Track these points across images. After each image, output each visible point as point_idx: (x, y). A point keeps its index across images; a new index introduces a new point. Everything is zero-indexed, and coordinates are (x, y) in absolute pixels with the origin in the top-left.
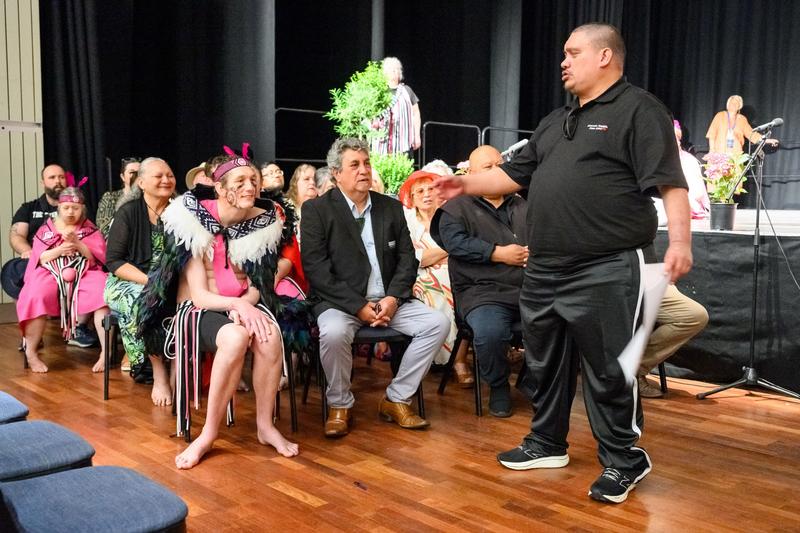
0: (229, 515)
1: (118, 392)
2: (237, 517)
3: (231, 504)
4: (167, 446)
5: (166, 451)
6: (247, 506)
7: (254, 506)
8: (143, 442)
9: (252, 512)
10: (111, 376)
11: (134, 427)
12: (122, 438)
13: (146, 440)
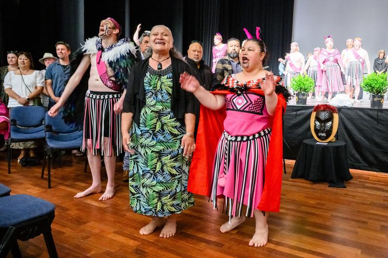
0: (67, 214)
1: (14, 170)
2: (70, 214)
3: (67, 210)
4: (38, 190)
5: (38, 192)
6: (75, 210)
7: (78, 209)
8: (27, 189)
9: (77, 212)
10: (11, 164)
11: (22, 184)
12: (17, 188)
13: (28, 188)
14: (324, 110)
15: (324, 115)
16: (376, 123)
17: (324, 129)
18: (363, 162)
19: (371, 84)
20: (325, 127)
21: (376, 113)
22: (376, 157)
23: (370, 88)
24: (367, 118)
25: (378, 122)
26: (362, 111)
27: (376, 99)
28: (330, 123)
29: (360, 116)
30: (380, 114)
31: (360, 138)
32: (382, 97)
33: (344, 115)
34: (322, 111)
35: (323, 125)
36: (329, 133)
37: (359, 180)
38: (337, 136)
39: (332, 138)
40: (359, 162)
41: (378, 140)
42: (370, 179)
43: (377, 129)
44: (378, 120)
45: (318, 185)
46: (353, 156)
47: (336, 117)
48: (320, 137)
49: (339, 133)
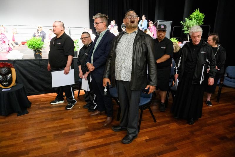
14: (3, 67)
15: (4, 70)
16: (39, 67)
17: (6, 80)
18: (35, 90)
19: (33, 45)
20: (7, 79)
21: (39, 62)
22: (43, 87)
23: (32, 47)
24: (34, 65)
25: (41, 67)
26: (30, 62)
27: (37, 53)
28: (10, 75)
29: (29, 64)
30: (41, 62)
31: (32, 78)
32: (41, 52)
33: (18, 65)
34: (2, 68)
35: (4, 77)
36: (10, 81)
37: (35, 104)
38: (17, 81)
39: (13, 83)
40: (34, 91)
41: (42, 77)
42: (42, 101)
43: (41, 71)
44: (40, 66)
45: (9, 117)
46: (29, 88)
47: (13, 70)
48: (4, 86)
49: (18, 79)
